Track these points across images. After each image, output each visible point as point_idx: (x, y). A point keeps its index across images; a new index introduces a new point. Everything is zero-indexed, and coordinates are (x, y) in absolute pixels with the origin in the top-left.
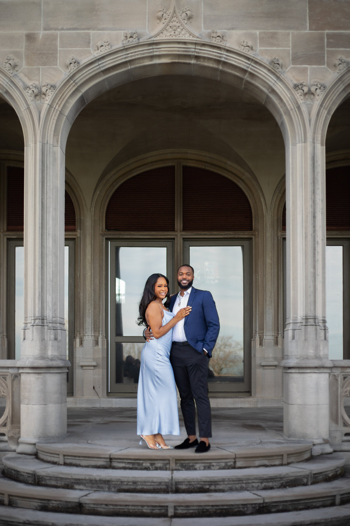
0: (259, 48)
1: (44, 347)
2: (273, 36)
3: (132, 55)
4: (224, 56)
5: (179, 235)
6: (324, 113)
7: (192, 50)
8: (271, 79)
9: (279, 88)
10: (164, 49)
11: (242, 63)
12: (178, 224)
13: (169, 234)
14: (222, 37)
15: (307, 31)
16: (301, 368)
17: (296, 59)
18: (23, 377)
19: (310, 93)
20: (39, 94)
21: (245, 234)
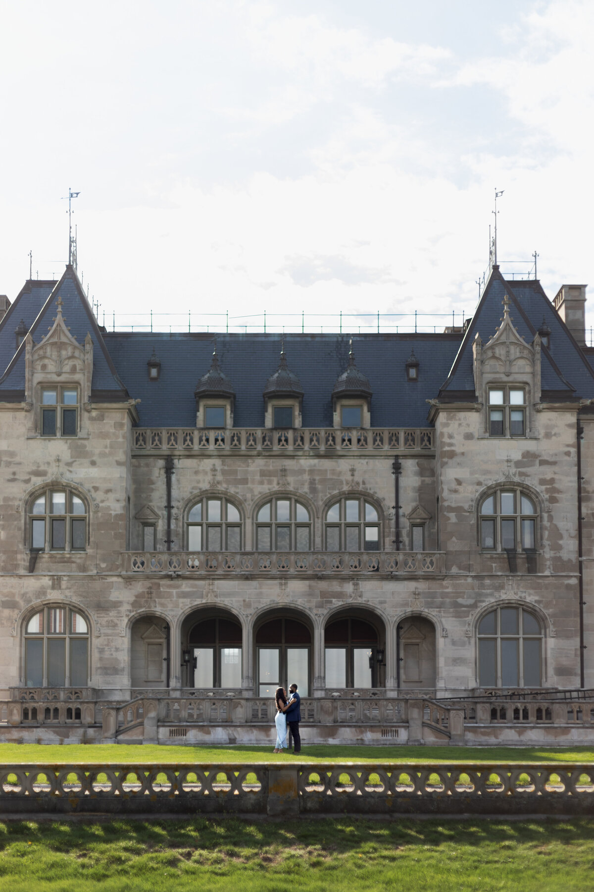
0: (306, 604)
1: (249, 684)
2: (310, 601)
3: (272, 606)
4: (297, 606)
5: (284, 645)
6: (324, 621)
7: (288, 604)
8: (309, 612)
9: (311, 615)
10: (281, 604)
11: (302, 608)
12: (283, 641)
13: (280, 645)
14: (296, 601)
15: (319, 599)
16: (317, 690)
17: (316, 607)
18: (243, 692)
19: (320, 616)
20: (247, 616)
21: (308, 645)
